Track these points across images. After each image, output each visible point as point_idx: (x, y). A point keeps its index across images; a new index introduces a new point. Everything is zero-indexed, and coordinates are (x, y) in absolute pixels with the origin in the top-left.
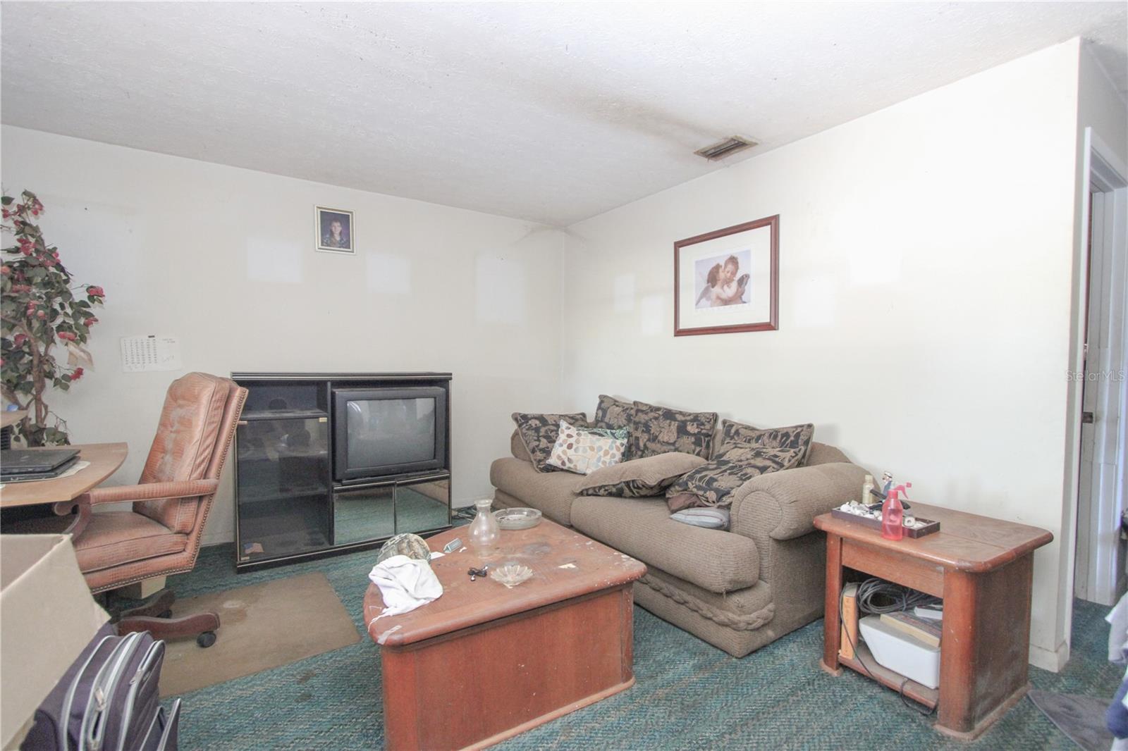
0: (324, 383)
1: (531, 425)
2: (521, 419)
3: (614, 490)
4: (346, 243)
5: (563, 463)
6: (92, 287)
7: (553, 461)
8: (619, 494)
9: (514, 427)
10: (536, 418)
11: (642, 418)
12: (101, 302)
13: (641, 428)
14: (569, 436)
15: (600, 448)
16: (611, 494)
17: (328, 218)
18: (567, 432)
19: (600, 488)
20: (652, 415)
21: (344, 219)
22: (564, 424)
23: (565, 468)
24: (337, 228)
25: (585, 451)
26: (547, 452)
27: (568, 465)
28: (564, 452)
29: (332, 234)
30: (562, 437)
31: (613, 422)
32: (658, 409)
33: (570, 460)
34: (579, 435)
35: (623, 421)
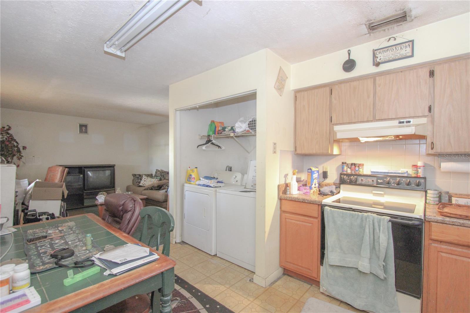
0: (82, 167)
1: (136, 177)
2: (134, 175)
3: (151, 188)
4: (86, 132)
5: (143, 185)
6: (24, 146)
7: (141, 184)
8: (152, 189)
9: (132, 178)
10: (138, 175)
11: (163, 174)
12: (25, 149)
13: (163, 176)
14: (145, 179)
15: (152, 181)
16: (150, 189)
17: (81, 126)
18: (144, 178)
19: (148, 188)
20: (165, 173)
21: (86, 126)
22: (144, 176)
23: (144, 186)
24: (84, 128)
25: (148, 182)
26: (140, 183)
27: (144, 185)
28: (143, 182)
29: (82, 130)
30: (143, 179)
31: (158, 175)
32: (166, 172)
33: (145, 184)
34: (147, 178)
35: (160, 175)
